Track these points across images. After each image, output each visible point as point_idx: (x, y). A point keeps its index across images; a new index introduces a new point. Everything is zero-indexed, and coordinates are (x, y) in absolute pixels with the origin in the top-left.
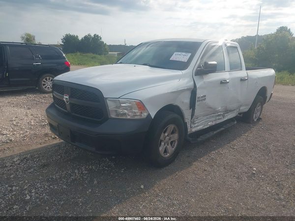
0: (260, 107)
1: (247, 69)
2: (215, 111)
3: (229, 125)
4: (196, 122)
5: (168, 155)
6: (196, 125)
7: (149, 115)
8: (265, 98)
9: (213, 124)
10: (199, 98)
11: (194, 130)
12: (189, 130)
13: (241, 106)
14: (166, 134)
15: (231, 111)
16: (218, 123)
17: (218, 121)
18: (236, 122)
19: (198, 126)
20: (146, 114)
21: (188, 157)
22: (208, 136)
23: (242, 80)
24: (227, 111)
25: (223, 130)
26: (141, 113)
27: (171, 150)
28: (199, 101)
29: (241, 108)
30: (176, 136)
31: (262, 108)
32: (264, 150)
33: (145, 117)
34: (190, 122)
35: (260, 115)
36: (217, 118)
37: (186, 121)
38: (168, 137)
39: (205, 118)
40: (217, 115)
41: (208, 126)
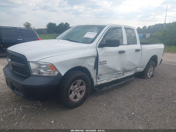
0: (152, 68)
1: (142, 43)
2: (115, 71)
3: (127, 80)
4: (101, 78)
5: (78, 100)
6: (100, 80)
7: (59, 74)
8: (156, 63)
9: (115, 79)
10: (100, 62)
11: (99, 83)
12: (95, 83)
13: (137, 68)
14: (76, 86)
15: (129, 71)
16: (118, 78)
17: (119, 77)
18: (133, 78)
19: (102, 81)
20: (57, 73)
21: (94, 101)
22: (110, 87)
23: (137, 51)
24: (125, 71)
25: (123, 83)
26: (54, 72)
27: (80, 96)
28: (101, 64)
29: (138, 69)
30: (84, 87)
31: (154, 69)
32: (148, 98)
33: (56, 75)
34: (95, 78)
35: (153, 74)
36: (118, 75)
37: (93, 77)
38: (77, 88)
39: (108, 75)
40: (118, 73)
41: (111, 81)
